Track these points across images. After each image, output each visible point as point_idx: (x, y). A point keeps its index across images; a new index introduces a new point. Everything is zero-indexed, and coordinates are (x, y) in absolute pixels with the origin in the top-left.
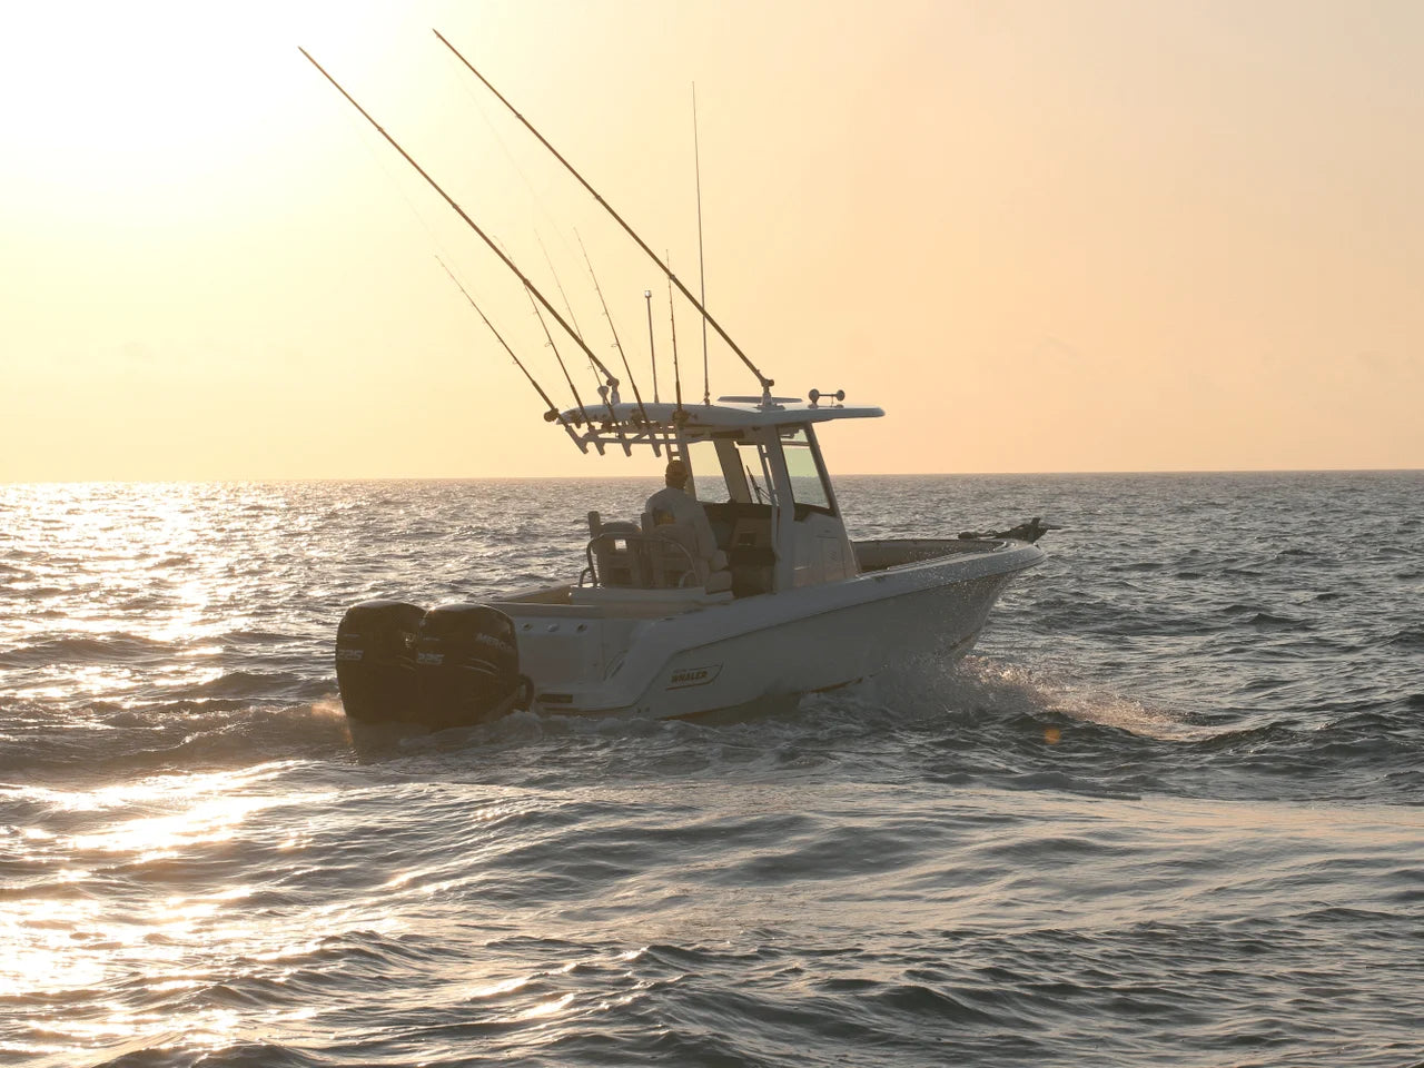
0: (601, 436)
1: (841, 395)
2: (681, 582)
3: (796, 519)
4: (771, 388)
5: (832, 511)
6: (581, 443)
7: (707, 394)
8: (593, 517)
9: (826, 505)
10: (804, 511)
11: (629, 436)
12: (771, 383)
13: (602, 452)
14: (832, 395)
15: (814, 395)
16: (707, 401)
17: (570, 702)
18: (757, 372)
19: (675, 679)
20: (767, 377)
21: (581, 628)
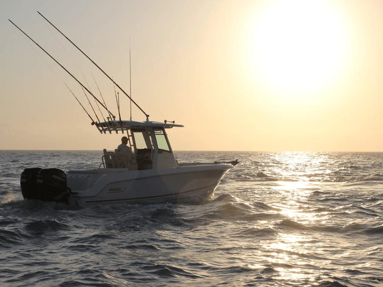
1: (174, 122)
2: (122, 166)
3: (158, 153)
4: (148, 117)
5: (170, 151)
6: (101, 131)
7: (131, 118)
8: (105, 150)
9: (168, 149)
10: (161, 151)
12: (149, 116)
13: (105, 133)
14: (171, 122)
15: (166, 121)
16: (131, 120)
17: (77, 194)
21: (88, 176)
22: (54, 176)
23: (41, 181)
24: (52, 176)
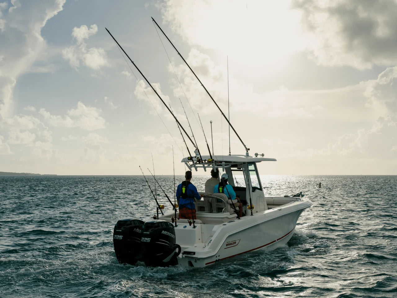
0: (196, 165)
1: (263, 155)
3: (253, 192)
5: (261, 189)
6: (190, 168)
7: (230, 152)
9: (259, 187)
10: (254, 189)
11: (206, 165)
12: (249, 149)
13: (197, 170)
14: (261, 155)
15: (256, 155)
17: (194, 254)
18: (245, 146)
19: (227, 245)
20: (248, 148)
22: (164, 232)
23: (148, 240)
24: (162, 233)
